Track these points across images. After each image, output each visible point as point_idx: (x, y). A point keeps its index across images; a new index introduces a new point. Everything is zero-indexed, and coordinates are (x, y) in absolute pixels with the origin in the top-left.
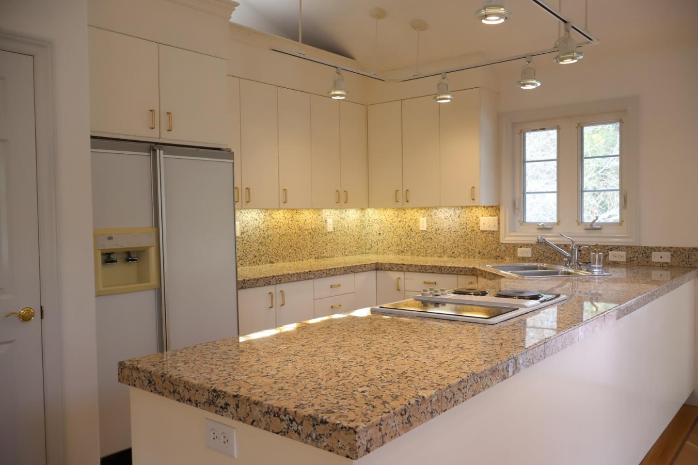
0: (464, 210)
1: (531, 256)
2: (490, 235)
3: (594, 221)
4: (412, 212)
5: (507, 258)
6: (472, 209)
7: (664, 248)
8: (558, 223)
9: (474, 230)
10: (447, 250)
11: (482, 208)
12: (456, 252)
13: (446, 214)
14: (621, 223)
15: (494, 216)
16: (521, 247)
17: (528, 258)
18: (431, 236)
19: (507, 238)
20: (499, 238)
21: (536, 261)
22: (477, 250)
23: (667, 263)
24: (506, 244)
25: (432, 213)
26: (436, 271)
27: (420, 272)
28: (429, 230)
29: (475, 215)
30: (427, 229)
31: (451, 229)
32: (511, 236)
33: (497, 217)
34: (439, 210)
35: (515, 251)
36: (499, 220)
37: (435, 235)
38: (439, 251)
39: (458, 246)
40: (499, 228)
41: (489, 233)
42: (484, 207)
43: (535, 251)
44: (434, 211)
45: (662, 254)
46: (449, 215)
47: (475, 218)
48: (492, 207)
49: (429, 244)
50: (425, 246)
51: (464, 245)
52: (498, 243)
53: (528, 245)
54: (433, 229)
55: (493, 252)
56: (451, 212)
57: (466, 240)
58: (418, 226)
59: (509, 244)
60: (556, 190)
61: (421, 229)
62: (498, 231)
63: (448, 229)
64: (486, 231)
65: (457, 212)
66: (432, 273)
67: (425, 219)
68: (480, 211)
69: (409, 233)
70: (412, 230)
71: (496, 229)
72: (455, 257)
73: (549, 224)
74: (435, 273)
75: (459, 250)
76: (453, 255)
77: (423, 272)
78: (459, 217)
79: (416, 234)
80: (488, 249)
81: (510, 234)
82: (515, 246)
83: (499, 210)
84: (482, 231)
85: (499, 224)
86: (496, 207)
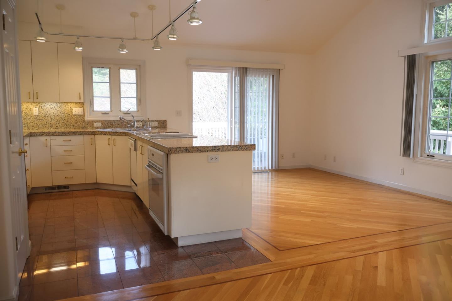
0: (63, 104)
1: (101, 126)
2: (79, 117)
3: (128, 111)
4: (27, 105)
5: (89, 128)
6: (68, 104)
7: (155, 121)
8: (111, 111)
9: (69, 115)
10: (53, 125)
11: (74, 103)
12: (59, 126)
13: (52, 106)
14: (138, 111)
15: (81, 107)
16: (96, 122)
17: (100, 127)
18: (41, 118)
19: (88, 118)
20: (84, 118)
21: (104, 128)
22: (71, 124)
23: (156, 126)
24: (88, 121)
25: (41, 105)
26: (72, 134)
27: (62, 135)
28: (40, 115)
29: (70, 107)
30: (39, 114)
31: (55, 114)
32: (91, 117)
33: (83, 108)
34: (47, 104)
35: (93, 124)
36: (84, 109)
37: (45, 118)
38: (47, 126)
39: (60, 123)
40: (84, 113)
41: (78, 116)
42: (75, 103)
43: (103, 124)
44: (43, 104)
45: (155, 123)
46: (53, 107)
47: (70, 108)
48: (80, 103)
49: (40, 123)
50: (38, 123)
51: (64, 122)
52: (84, 121)
53: (99, 121)
54: (43, 114)
55: (81, 125)
56: (55, 105)
57: (64, 120)
58: (32, 112)
59: (90, 121)
60: (109, 96)
61: (34, 114)
62: (83, 115)
63: (54, 114)
64: (77, 115)
65: (59, 105)
66: (70, 135)
67: (37, 109)
68: (73, 105)
69: (25, 116)
70: (28, 115)
71: (82, 114)
72: (58, 129)
73: (108, 111)
74: (71, 135)
75: (61, 125)
76: (57, 127)
77: (63, 135)
78: (60, 107)
79: (31, 117)
80: (78, 124)
81: (90, 116)
82: (93, 122)
83: (84, 104)
84: (74, 115)
85: (84, 111)
86: (82, 103)
